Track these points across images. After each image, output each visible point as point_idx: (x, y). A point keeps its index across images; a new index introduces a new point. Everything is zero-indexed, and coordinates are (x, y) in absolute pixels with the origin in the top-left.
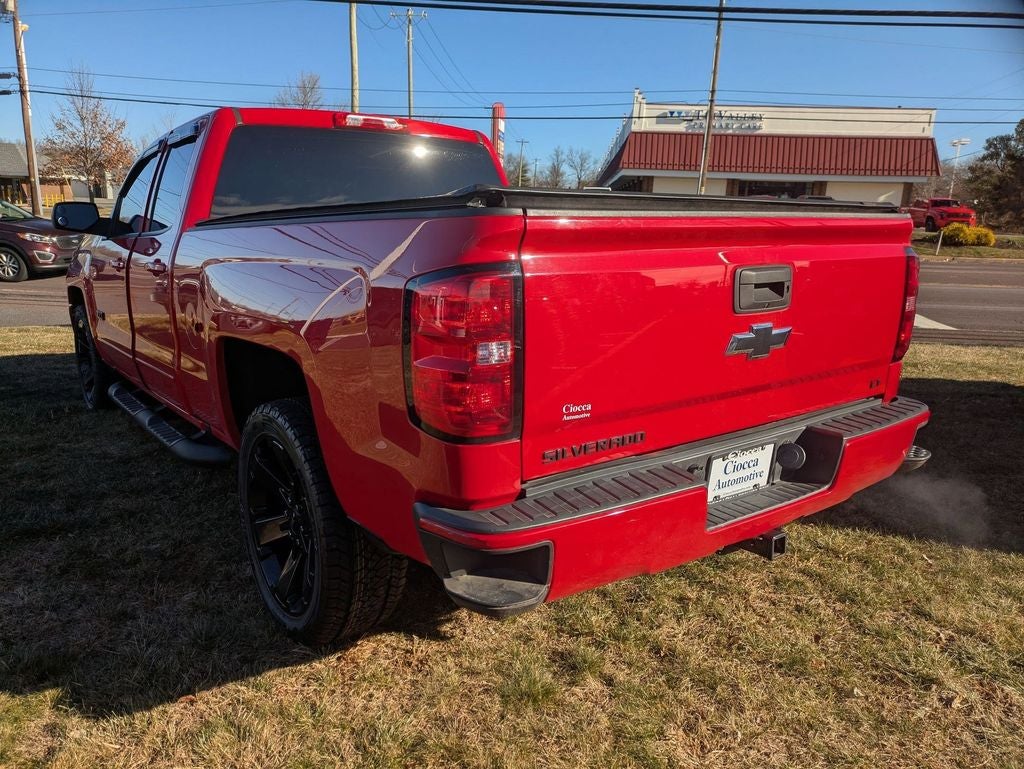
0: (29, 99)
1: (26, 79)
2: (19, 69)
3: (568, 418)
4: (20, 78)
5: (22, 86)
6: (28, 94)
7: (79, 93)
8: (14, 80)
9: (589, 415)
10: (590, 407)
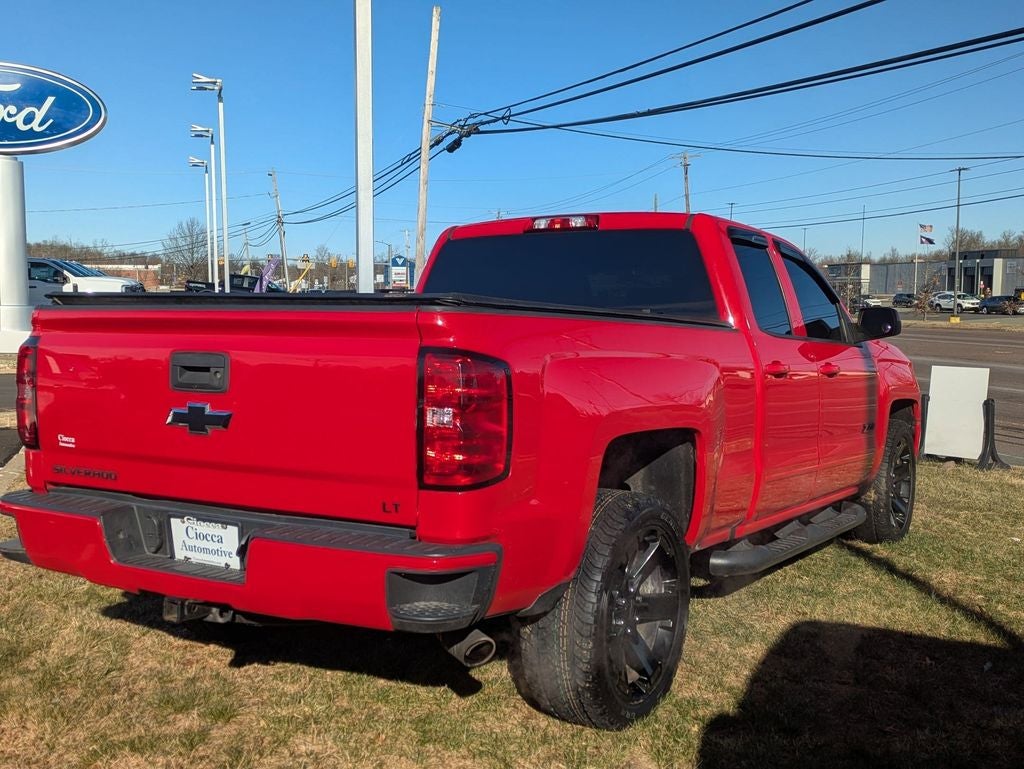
3: (62, 444)
9: (73, 446)
10: (73, 440)
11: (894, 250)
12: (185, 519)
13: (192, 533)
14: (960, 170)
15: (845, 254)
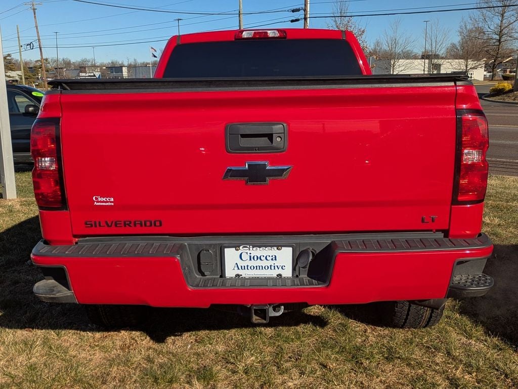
0: (308, 22)
1: (308, 10)
2: (305, 4)
3: (98, 204)
4: (305, 10)
5: (305, 15)
6: (308, 19)
7: (339, 15)
8: (302, 12)
9: (113, 204)
10: (112, 200)
11: (135, 60)
12: (241, 247)
13: (244, 256)
14: (178, 20)
15: (110, 62)
